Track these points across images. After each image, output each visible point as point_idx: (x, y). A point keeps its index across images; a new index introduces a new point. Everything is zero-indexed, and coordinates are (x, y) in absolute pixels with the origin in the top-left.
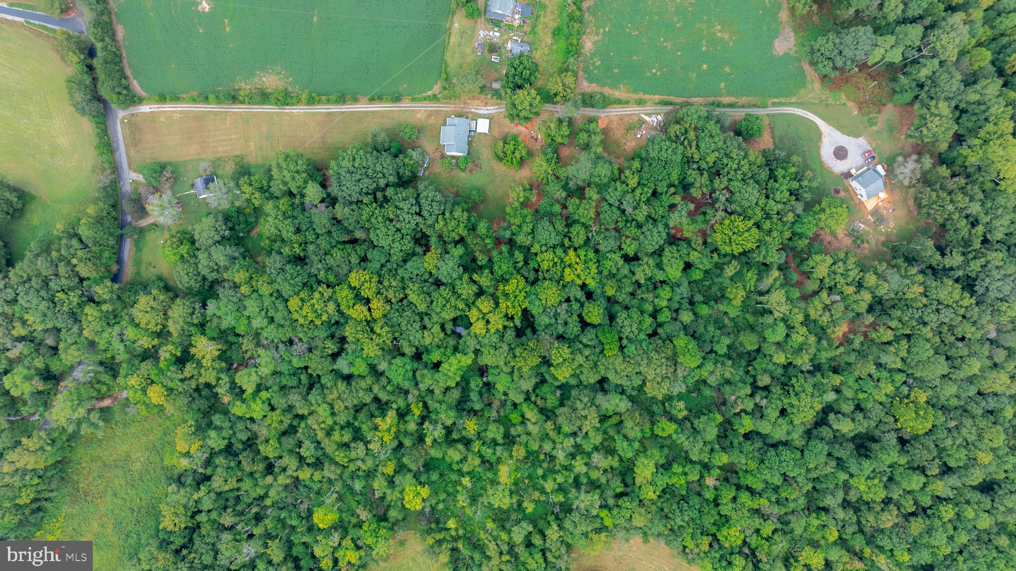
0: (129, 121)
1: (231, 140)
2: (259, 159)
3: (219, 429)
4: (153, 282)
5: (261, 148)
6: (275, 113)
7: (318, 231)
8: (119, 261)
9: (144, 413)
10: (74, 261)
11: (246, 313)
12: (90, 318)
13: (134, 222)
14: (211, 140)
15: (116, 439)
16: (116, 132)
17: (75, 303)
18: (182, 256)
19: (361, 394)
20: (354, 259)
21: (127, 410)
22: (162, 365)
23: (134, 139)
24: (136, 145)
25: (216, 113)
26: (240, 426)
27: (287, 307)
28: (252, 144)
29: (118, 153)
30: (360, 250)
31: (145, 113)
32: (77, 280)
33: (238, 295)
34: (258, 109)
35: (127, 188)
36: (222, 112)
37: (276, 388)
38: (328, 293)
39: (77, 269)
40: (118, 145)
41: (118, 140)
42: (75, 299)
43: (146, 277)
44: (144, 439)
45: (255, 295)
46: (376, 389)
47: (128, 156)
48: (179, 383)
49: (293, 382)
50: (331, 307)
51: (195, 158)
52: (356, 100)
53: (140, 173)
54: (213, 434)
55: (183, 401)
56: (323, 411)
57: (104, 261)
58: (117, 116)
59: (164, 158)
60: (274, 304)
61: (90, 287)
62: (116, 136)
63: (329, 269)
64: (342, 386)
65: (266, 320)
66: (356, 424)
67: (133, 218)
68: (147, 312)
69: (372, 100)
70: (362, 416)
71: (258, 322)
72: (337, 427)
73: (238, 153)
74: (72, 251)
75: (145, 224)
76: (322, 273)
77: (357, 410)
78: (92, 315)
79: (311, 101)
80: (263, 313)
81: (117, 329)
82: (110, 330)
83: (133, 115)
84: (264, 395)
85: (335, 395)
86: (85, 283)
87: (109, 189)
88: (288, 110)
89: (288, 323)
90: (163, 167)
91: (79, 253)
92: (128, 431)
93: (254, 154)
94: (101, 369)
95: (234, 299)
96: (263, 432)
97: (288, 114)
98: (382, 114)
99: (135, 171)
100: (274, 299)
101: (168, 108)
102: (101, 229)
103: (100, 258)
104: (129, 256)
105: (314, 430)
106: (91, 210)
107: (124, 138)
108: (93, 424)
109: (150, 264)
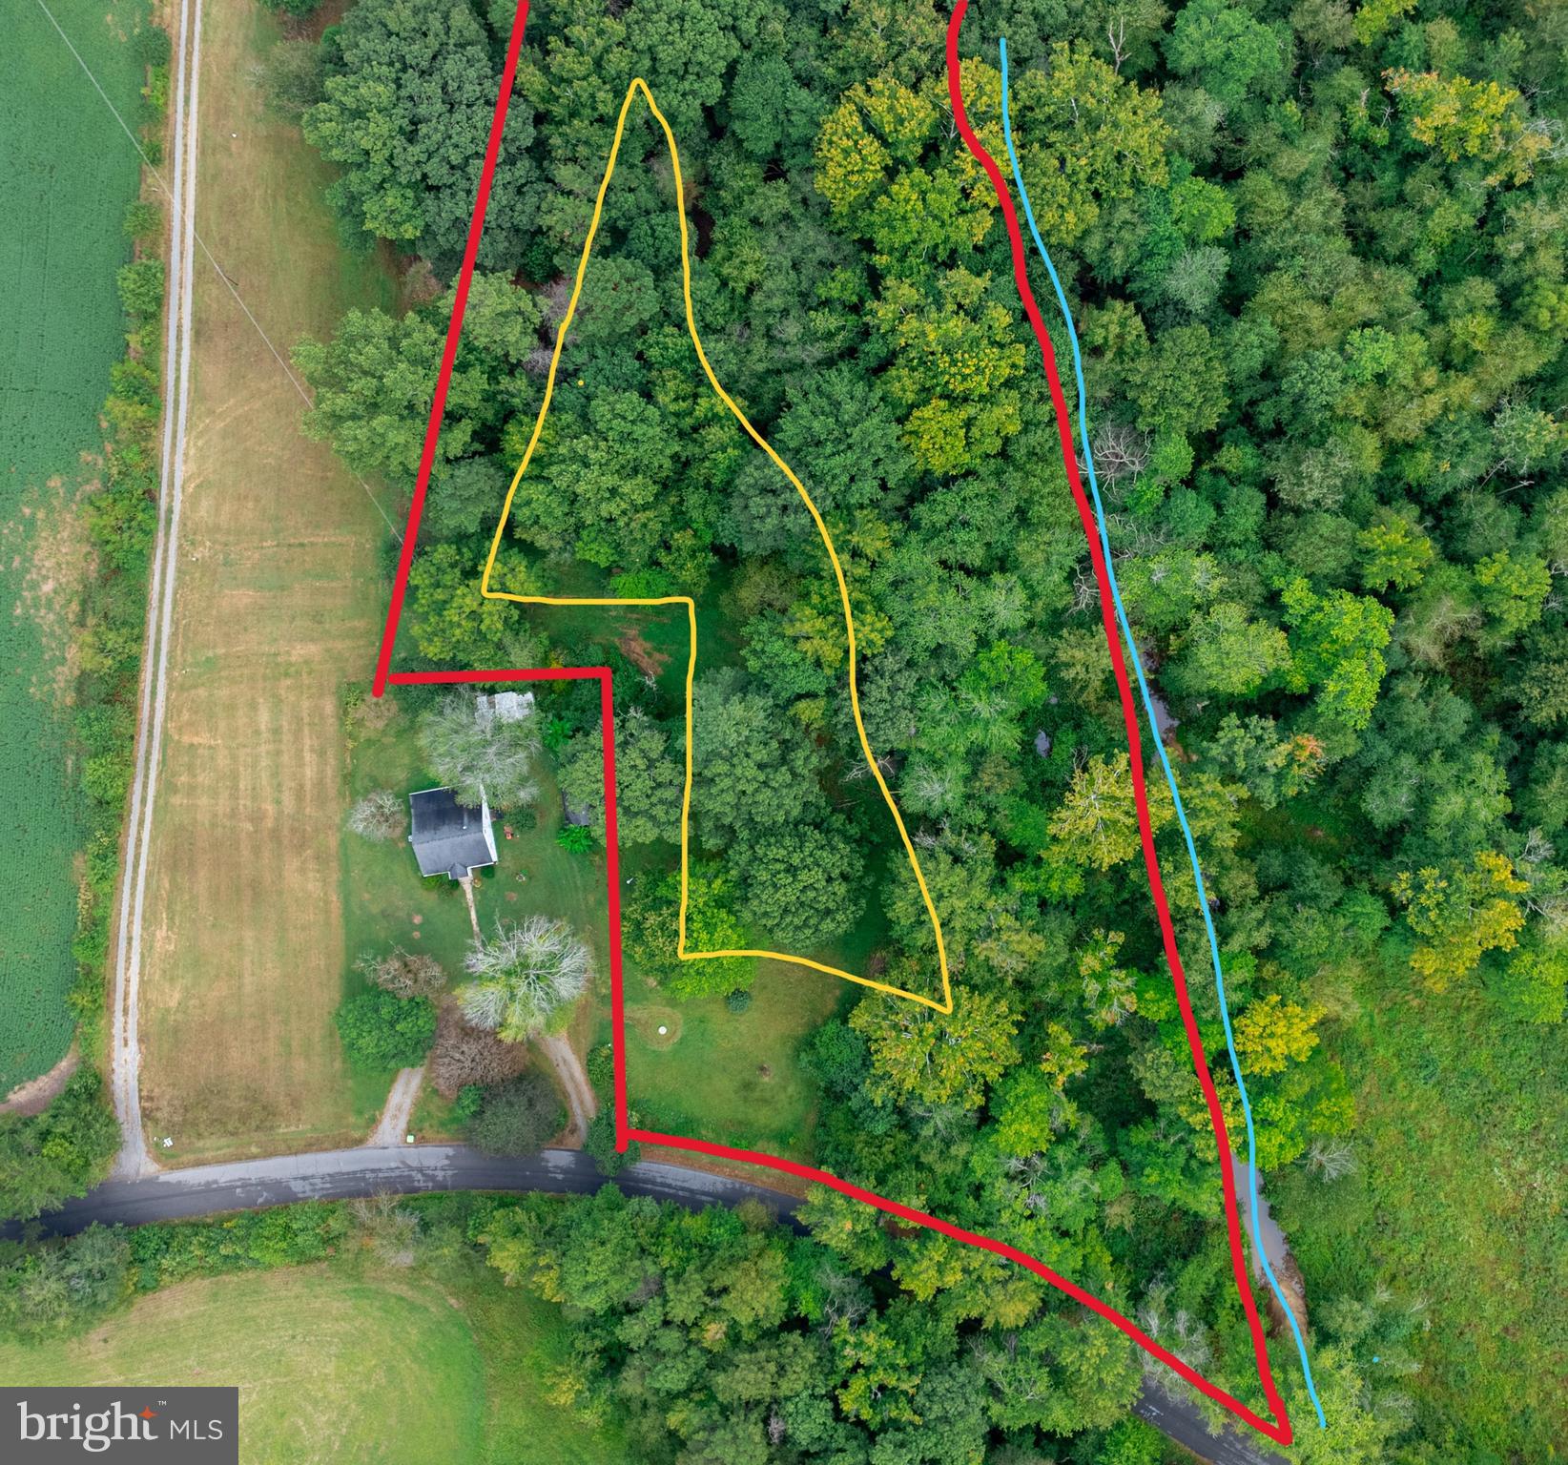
0: (171, 1130)
1: (276, 731)
2: (360, 624)
3: (1424, 797)
4: (819, 1065)
5: (317, 617)
6: (182, 554)
7: (649, 304)
8: (730, 1200)
9: (1349, 1107)
10: (714, 1332)
11: (966, 645)
12: (953, 1279)
13: (574, 1141)
14: (269, 808)
15: (1436, 1264)
16: (209, 1189)
17: (889, 1344)
18: (720, 903)
19: (1311, 211)
20: (776, 198)
21: (1332, 1172)
22: (1159, 1008)
23: (244, 1117)
24: (270, 1111)
25: (168, 787)
26: (1415, 714)
27: (948, 481)
28: (300, 652)
29: (297, 1187)
30: (737, 176)
31: (144, 1067)
32: (795, 1337)
33: (890, 663)
34: (162, 618)
35: (436, 1158)
36: (163, 762)
37: (1272, 560)
38: (903, 292)
39: (745, 1318)
40: (262, 1183)
41: (245, 1184)
42: (870, 1339)
43: (800, 1108)
44: (1442, 1150)
45: (895, 604)
46: (1294, 160)
47: (310, 1147)
48: (1236, 942)
49: (1247, 511)
50: (963, 281)
51: (335, 877)
52: (152, 222)
53: (380, 1101)
54: (1449, 806)
55: (1309, 930)
56: (1377, 352)
57: (721, 1233)
58: (151, 1181)
59: (327, 996)
60: (935, 531)
61: (824, 1297)
62: (229, 1189)
63: (807, 301)
64: (1275, 290)
65: (997, 578)
66: (1426, 259)
67: (559, 1145)
68: (941, 1036)
69: (158, 156)
70: (1397, 226)
71: (1005, 603)
72: (1438, 333)
73: (329, 706)
74: (670, 1340)
75: (588, 1096)
76: (824, 321)
77: (1366, 244)
78: (941, 1269)
79: (146, 392)
80: (970, 584)
81: (1000, 1190)
82: (1005, 1217)
83: (146, 1115)
84: (1297, 593)
85: (1316, 314)
86: (807, 1307)
87: (432, 1212)
88: (174, 499)
89: (1013, 479)
90: (359, 989)
91: (683, 1308)
92: (1406, 1215)
93: (339, 645)
94: (1158, 1293)
95: (908, 681)
96: (1449, 612)
97: (193, 501)
98: (215, 112)
99: (373, 1122)
100: (914, 537)
101: (128, 974)
102: (587, 1227)
103: (706, 1249)
104: (711, 1168)
105: (1446, 409)
106: (507, 1258)
107: (238, 1158)
108: (1380, 1331)
109: (747, 1086)
